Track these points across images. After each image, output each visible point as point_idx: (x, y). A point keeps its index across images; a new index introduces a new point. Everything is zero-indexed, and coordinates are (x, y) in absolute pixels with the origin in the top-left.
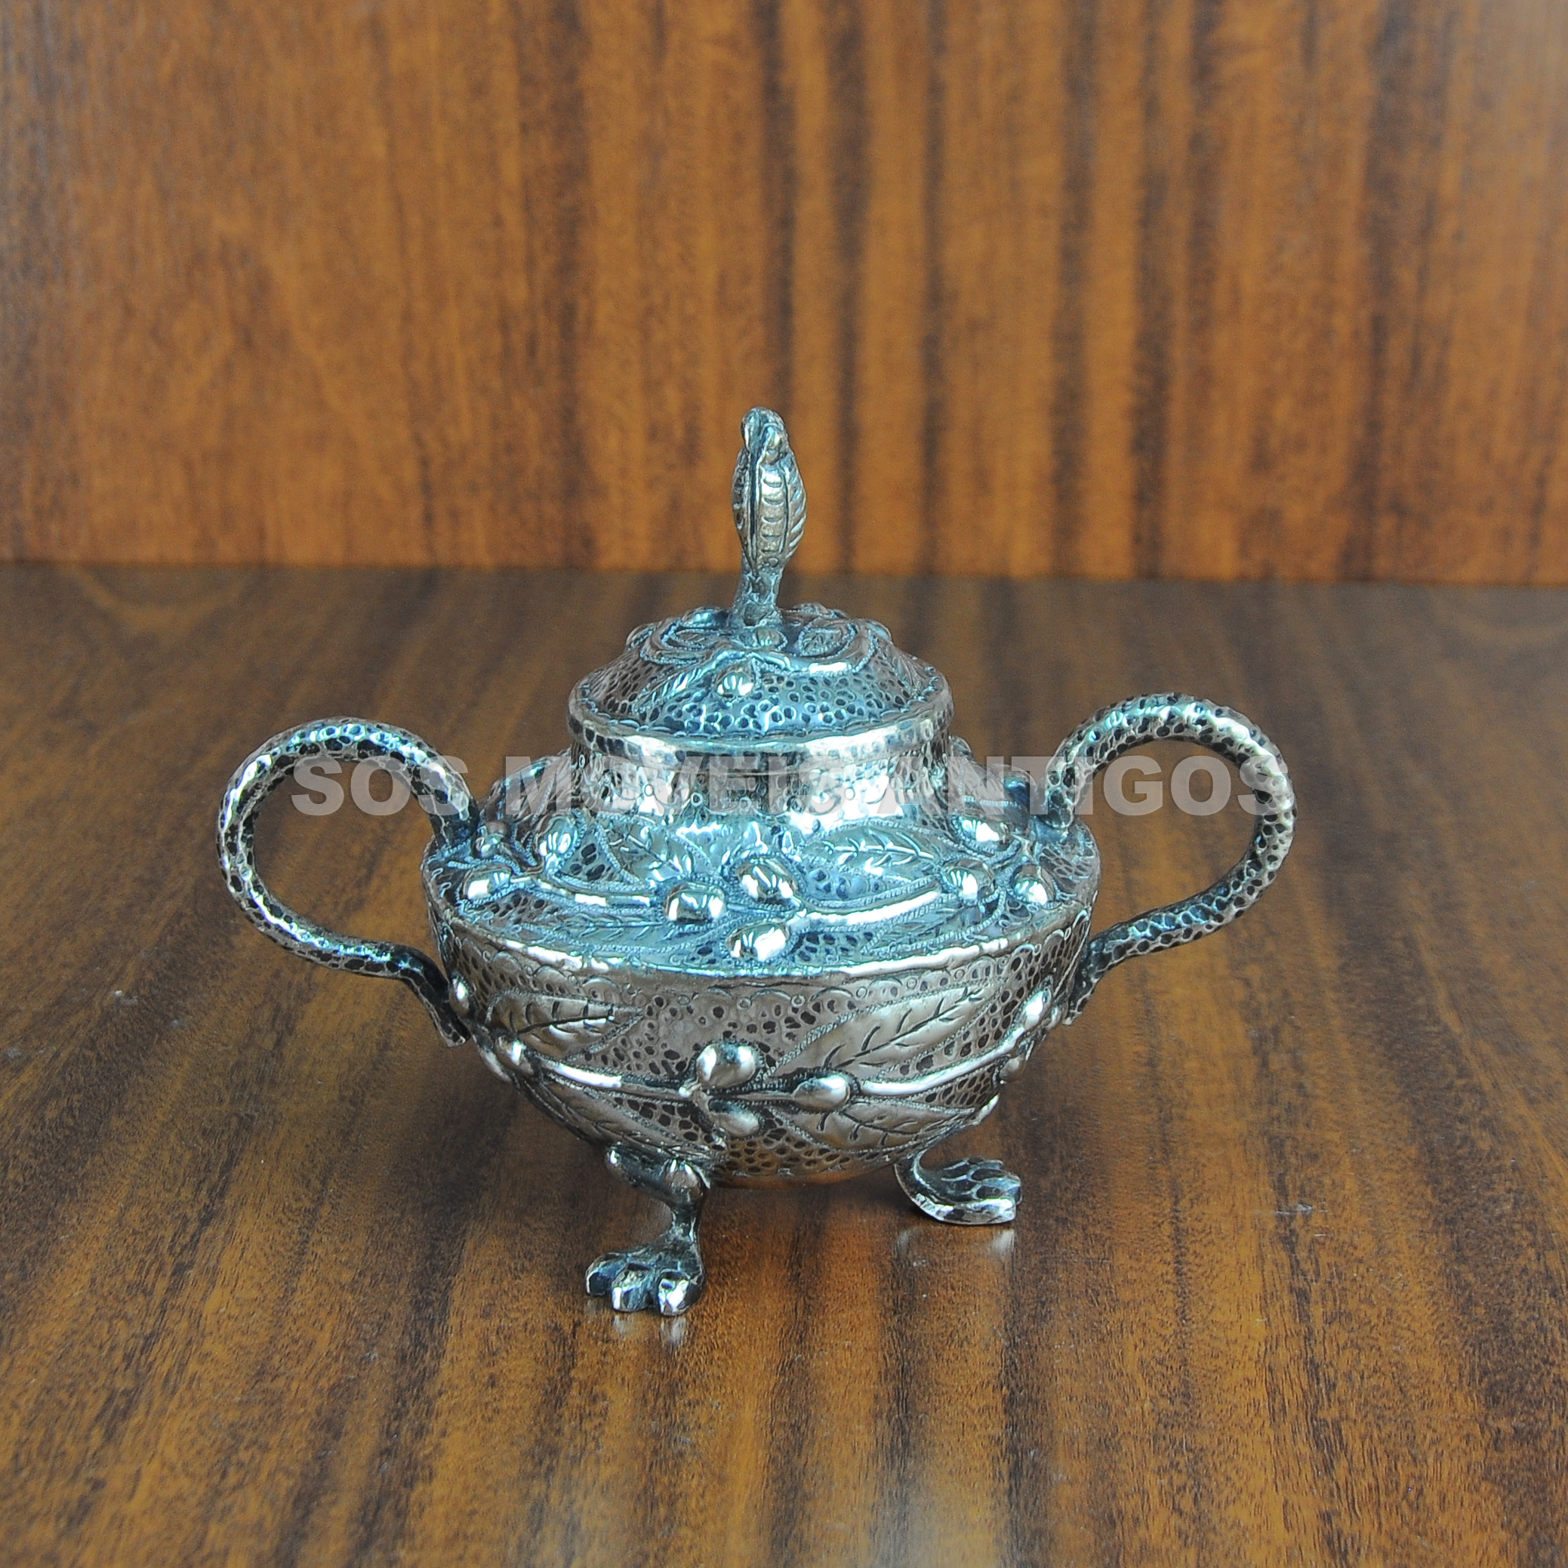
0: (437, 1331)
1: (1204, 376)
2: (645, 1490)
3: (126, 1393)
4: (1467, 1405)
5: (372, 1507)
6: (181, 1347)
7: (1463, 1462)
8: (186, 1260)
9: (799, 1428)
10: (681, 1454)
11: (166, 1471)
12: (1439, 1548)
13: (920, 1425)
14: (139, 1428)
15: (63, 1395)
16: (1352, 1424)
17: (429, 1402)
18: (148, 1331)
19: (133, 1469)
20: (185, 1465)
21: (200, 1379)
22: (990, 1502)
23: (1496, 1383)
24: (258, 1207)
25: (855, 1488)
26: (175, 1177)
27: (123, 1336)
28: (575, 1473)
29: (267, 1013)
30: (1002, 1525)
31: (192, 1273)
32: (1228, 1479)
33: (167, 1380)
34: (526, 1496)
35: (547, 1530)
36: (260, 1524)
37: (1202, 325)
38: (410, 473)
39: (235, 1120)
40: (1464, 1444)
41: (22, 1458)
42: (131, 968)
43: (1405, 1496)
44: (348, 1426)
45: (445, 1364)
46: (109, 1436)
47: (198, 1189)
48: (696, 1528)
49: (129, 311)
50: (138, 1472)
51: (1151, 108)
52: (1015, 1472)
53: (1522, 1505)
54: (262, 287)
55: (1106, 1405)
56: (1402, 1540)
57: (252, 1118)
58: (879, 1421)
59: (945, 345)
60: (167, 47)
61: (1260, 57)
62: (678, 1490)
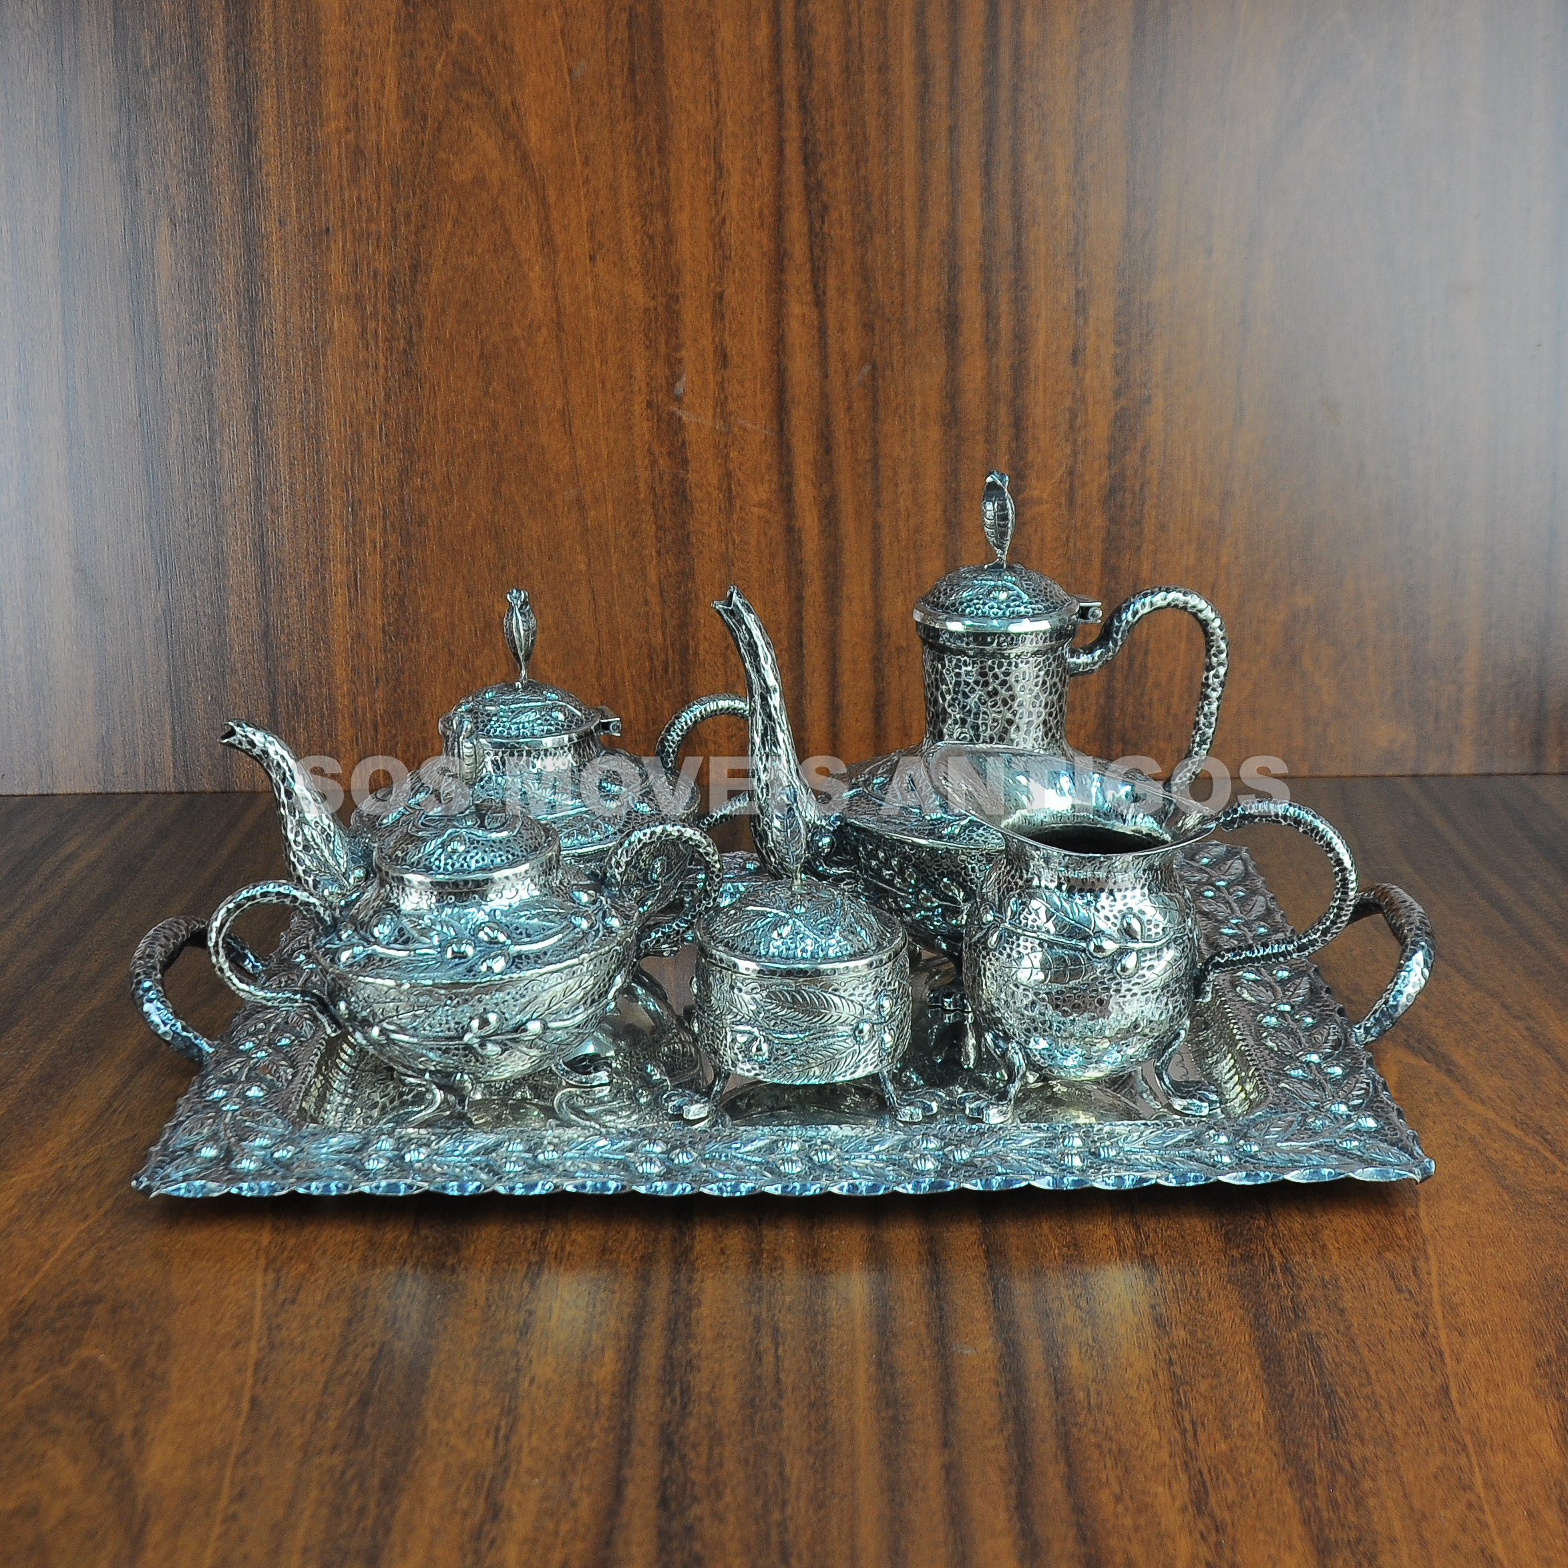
2: (810, 1307)
3: (536, 1262)
4: (1216, 1243)
5: (673, 1321)
7: (1218, 1273)
9: (883, 1271)
10: (825, 1288)
11: (564, 1305)
12: (1210, 1320)
13: (944, 1267)
14: (547, 1282)
16: (1160, 1256)
17: (693, 1264)
18: (542, 1229)
19: (548, 1304)
20: (574, 1302)
22: (984, 1307)
23: (1229, 1230)
25: (915, 1302)
28: (772, 1299)
30: (992, 1319)
32: (1102, 1289)
33: (556, 1254)
34: (750, 1313)
35: (763, 1332)
36: (617, 1332)
40: (1216, 1265)
41: (491, 1300)
44: (653, 1278)
45: (696, 1243)
46: (532, 1287)
48: (839, 1327)
49: (451, 654)
50: (551, 1306)
52: (995, 1291)
53: (1248, 1295)
55: (1036, 1253)
56: (1192, 1317)
58: (922, 1266)
59: (885, 661)
60: (469, 517)
61: (1046, 507)
62: (826, 1307)
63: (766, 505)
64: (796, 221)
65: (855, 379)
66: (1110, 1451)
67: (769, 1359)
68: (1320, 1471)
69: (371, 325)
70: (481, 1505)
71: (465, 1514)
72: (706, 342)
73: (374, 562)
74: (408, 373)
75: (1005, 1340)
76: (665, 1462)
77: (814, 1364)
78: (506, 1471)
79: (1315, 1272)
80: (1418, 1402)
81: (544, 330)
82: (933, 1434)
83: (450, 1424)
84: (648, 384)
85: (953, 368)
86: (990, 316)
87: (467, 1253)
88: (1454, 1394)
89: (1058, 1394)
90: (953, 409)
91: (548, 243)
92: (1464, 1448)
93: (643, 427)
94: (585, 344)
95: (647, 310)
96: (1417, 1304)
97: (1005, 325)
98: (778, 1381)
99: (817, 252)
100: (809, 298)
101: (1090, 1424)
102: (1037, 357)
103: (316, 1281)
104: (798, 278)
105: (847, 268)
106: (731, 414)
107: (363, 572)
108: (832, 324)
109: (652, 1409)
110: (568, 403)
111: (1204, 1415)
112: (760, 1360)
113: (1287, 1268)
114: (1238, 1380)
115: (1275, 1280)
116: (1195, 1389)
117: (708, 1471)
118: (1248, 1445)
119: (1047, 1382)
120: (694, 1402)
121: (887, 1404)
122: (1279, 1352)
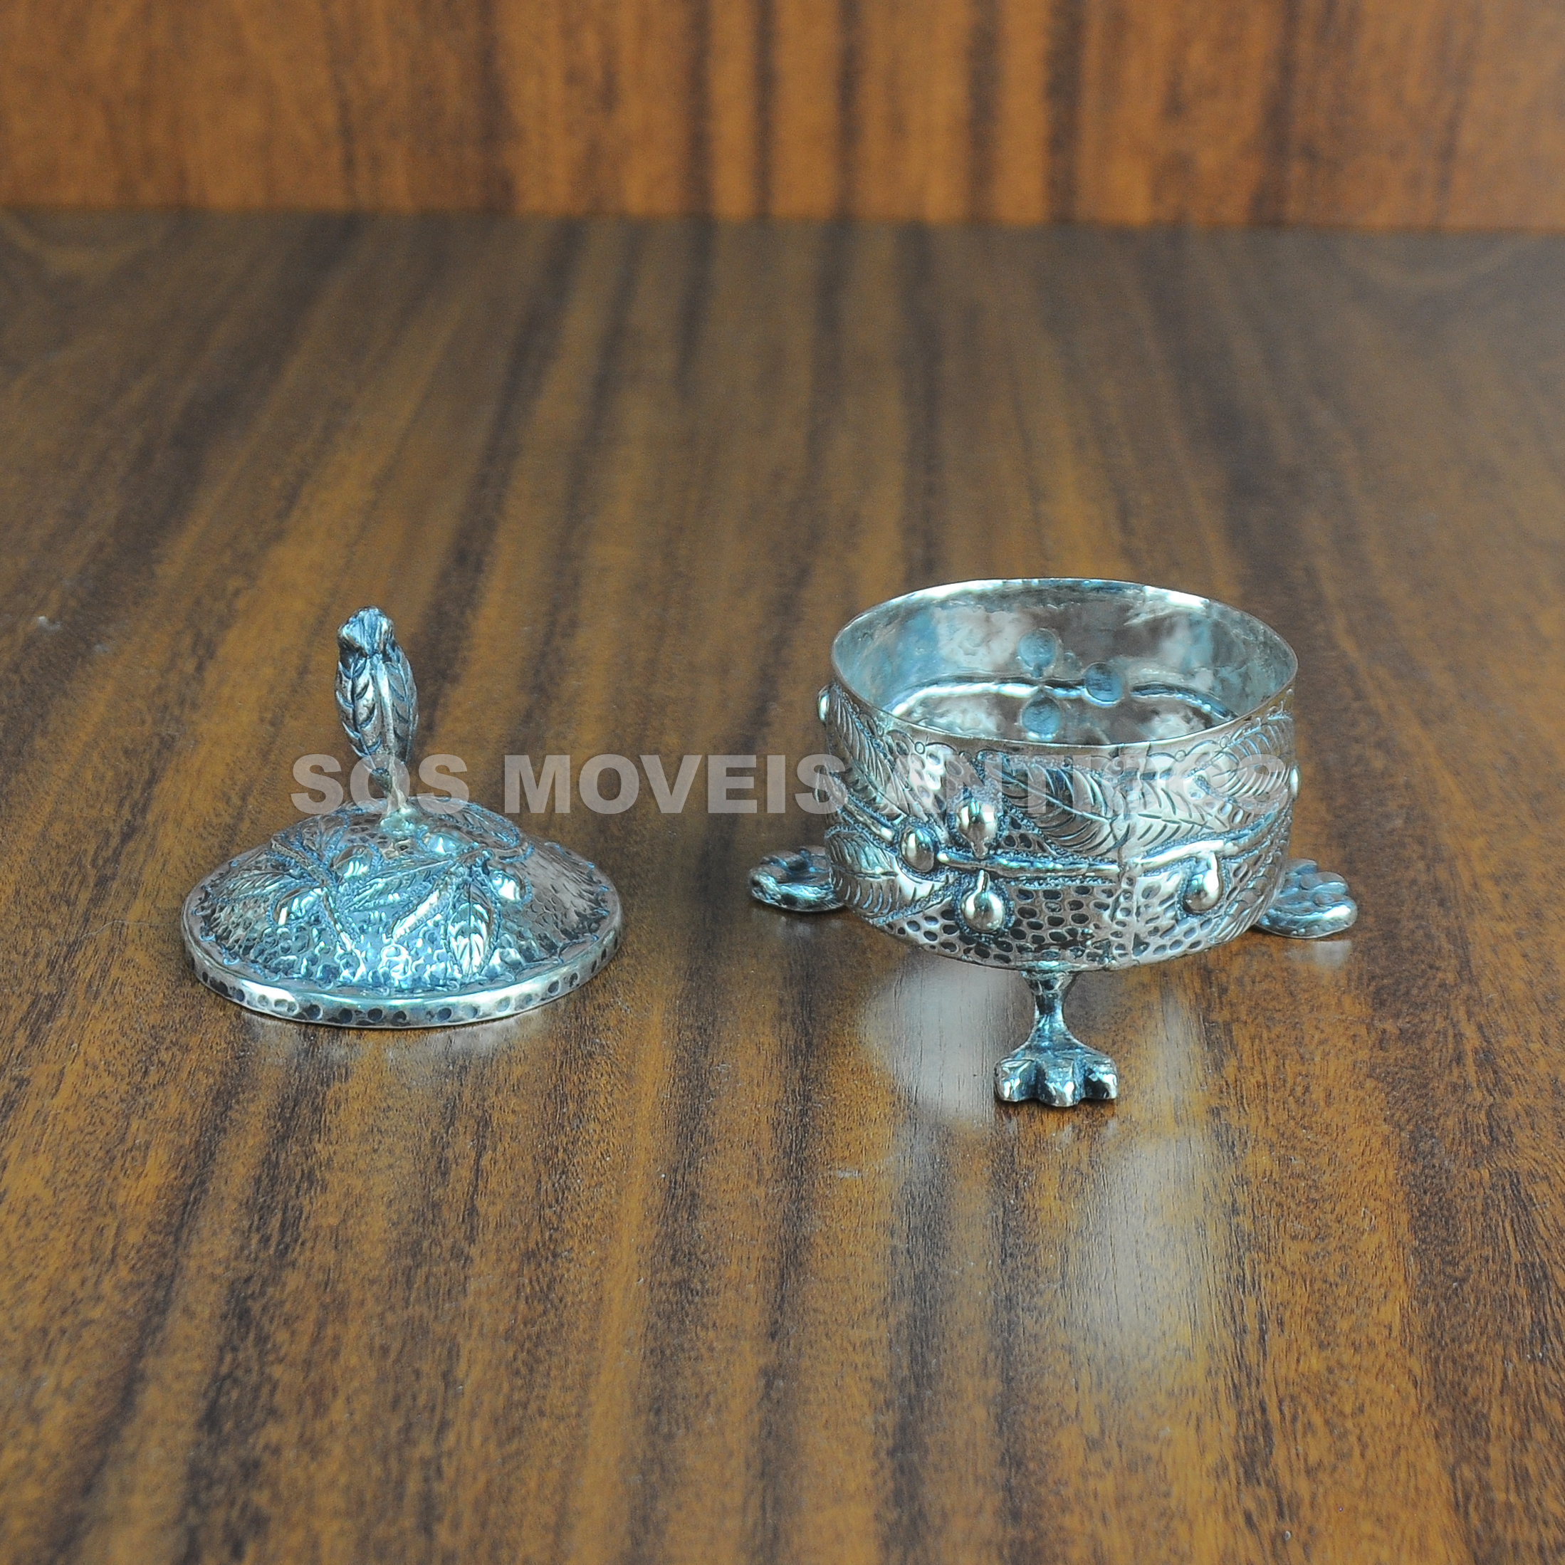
1: (1119, 20)
2: (555, 1087)
3: (50, 996)
4: (1354, 1008)
5: (289, 1103)
6: (103, 954)
7: (1350, 1060)
8: (109, 872)
9: (705, 1030)
10: (591, 1054)
11: (88, 1071)
12: (1323, 1140)
13: (824, 1027)
14: (64, 1029)
16: (1242, 1026)
18: (71, 939)
19: (57, 1068)
20: (107, 1063)
21: (122, 984)
23: (1383, 987)
24: (179, 824)
25: (758, 1085)
26: (98, 794)
27: (47, 944)
29: (187, 641)
31: (115, 885)
33: (90, 985)
35: (460, 1126)
36: (180, 1121)
38: (329, 116)
39: (156, 742)
40: (1350, 1045)
42: (54, 596)
43: (1293, 1090)
47: (121, 805)
48: (605, 1123)
50: (62, 1072)
53: (1404, 1101)
56: (1288, 1133)
57: (173, 738)
58: (783, 1023)
62: (587, 1088)
67: (462, 1173)
68: (1499, 1416)
76: (229, 1347)
77: (546, 1184)
79: (1542, 1067)
82: (753, 1316)
89: (1006, 1254)
98: (472, 1211)
101: (1060, 1312)
109: (221, 1254)
111: (1285, 1305)
112: (444, 1174)
113: (1486, 1059)
114: (1361, 1247)
115: (1460, 1077)
116: (1273, 1258)
117: (308, 1364)
118: (1365, 1363)
119: (988, 1233)
120: (302, 1244)
121: (673, 1259)
122: (1450, 1202)
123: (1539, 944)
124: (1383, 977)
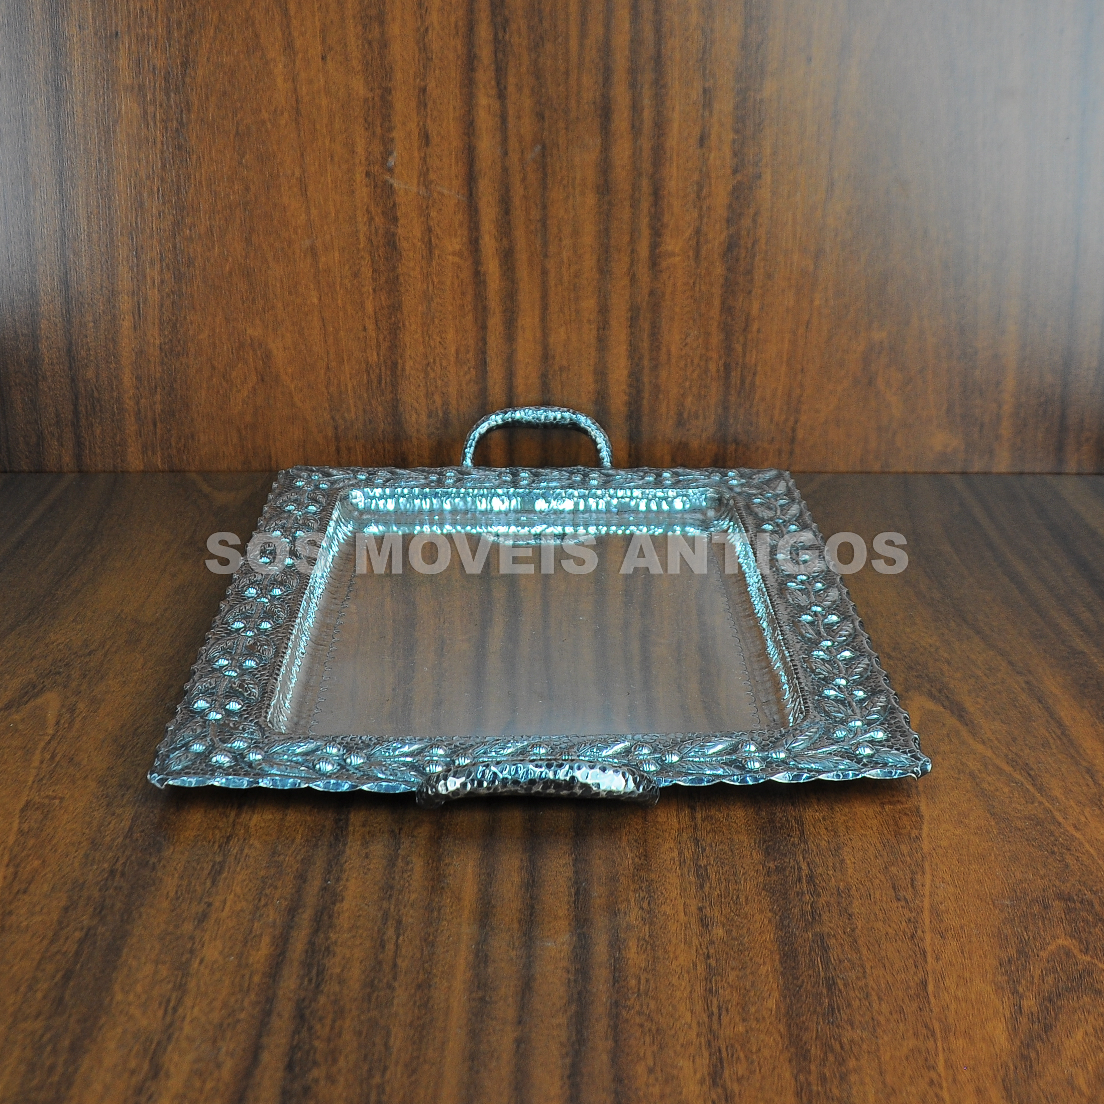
0: (344, 833)
1: (656, 388)
2: (429, 904)
3: (219, 863)
4: (757, 856)
5: (319, 914)
6: (241, 842)
7: (755, 882)
9: (490, 875)
10: (443, 888)
11: (236, 898)
12: (745, 921)
13: (539, 872)
14: (226, 879)
15: (194, 864)
16: (712, 867)
17: (342, 866)
18: (228, 834)
19: (223, 897)
20: (244, 895)
21: (249, 856)
22: (567, 907)
23: (769, 846)
25: (512, 902)
27: (218, 837)
28: (400, 897)
30: (571, 917)
32: (662, 893)
33: (236, 856)
34: (381, 908)
35: (389, 923)
36: (274, 922)
37: (655, 368)
38: (330, 432)
40: (755, 875)
41: (179, 893)
44: (309, 877)
45: (347, 849)
46: (214, 883)
48: (449, 921)
49: (214, 368)
50: (225, 899)
51: (633, 279)
52: (577, 893)
53: (777, 901)
54: (268, 356)
55: (614, 861)
56: (730, 918)
58: (522, 871)
59: (550, 376)
60: (227, 260)
61: (677, 259)
62: (442, 904)
63: (459, 254)
64: (484, 32)
65: (529, 156)
66: (650, 1030)
67: (391, 947)
68: (815, 1051)
69: (150, 109)
70: (146, 1066)
71: (133, 1072)
72: (413, 126)
73: (153, 295)
74: (180, 147)
75: (579, 934)
76: (297, 1031)
77: (426, 953)
78: (169, 1038)
79: (833, 883)
80: (900, 994)
81: (286, 115)
82: (511, 1013)
83: (131, 997)
84: (367, 158)
85: (606, 149)
86: (635, 108)
87: (167, 853)
88: (931, 988)
89: (615, 980)
90: (606, 181)
91: (289, 47)
92: (933, 1034)
93: (363, 192)
94: (318, 127)
95: (366, 100)
96: (911, 911)
97: (647, 115)
98: (395, 965)
99: (500, 55)
100: (493, 92)
101: (637, 1008)
102: (672, 141)
103: (45, 875)
104: (484, 76)
105: (524, 69)
106: (432, 182)
107: (145, 303)
108: (511, 112)
109: (293, 987)
110: (304, 172)
111: (729, 1001)
112: (384, 947)
113: (811, 878)
114: (760, 972)
115: (800, 888)
116: (724, 979)
117: (329, 1040)
118: (761, 1028)
119: (608, 971)
120: (326, 981)
121: (478, 987)
122: (796, 949)
123: (832, 823)
124: (769, 841)
